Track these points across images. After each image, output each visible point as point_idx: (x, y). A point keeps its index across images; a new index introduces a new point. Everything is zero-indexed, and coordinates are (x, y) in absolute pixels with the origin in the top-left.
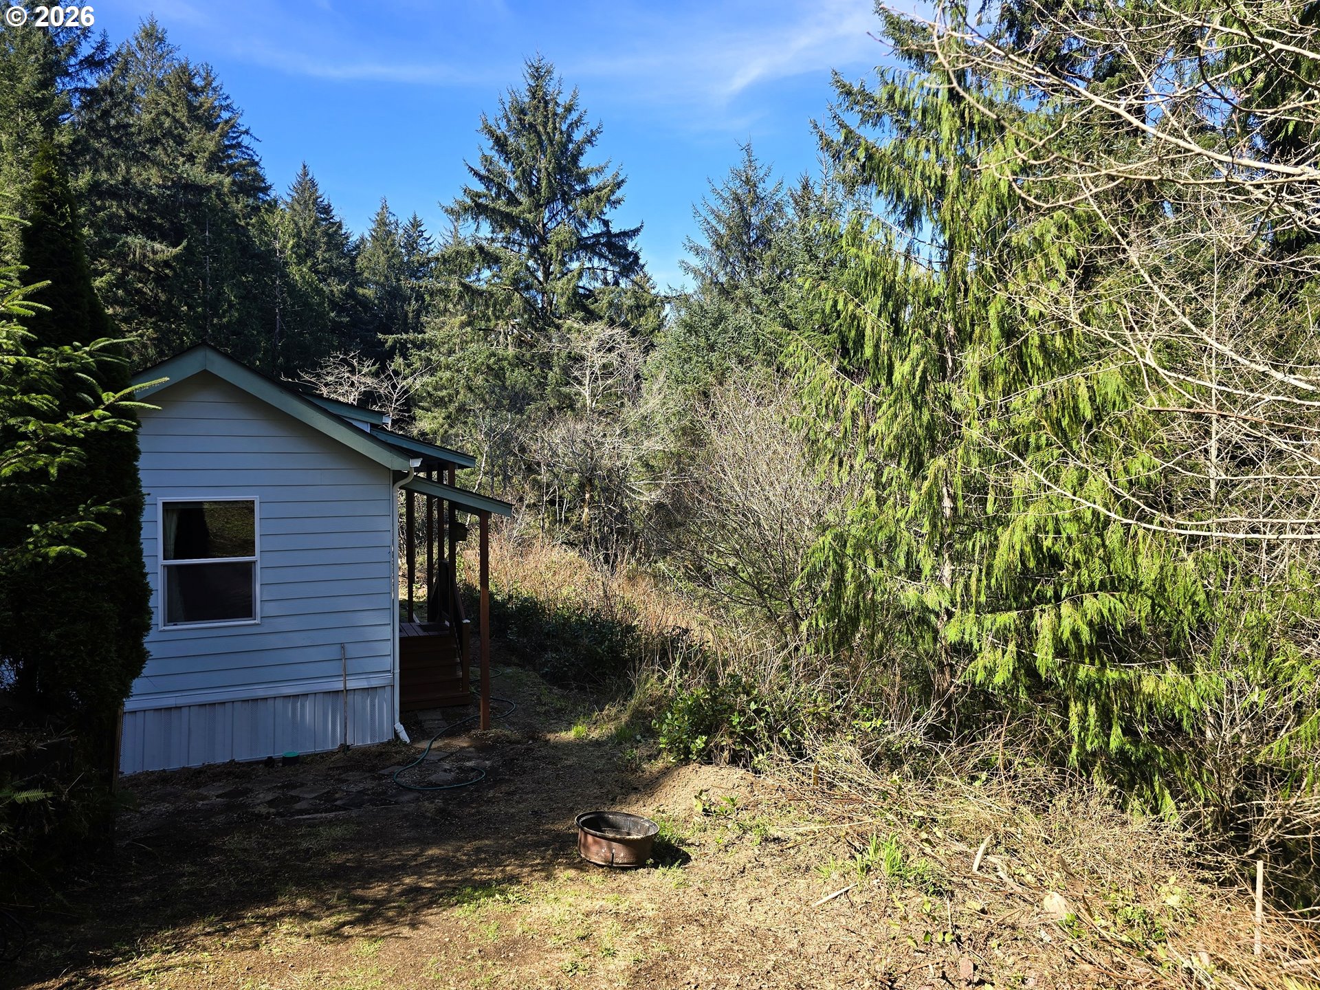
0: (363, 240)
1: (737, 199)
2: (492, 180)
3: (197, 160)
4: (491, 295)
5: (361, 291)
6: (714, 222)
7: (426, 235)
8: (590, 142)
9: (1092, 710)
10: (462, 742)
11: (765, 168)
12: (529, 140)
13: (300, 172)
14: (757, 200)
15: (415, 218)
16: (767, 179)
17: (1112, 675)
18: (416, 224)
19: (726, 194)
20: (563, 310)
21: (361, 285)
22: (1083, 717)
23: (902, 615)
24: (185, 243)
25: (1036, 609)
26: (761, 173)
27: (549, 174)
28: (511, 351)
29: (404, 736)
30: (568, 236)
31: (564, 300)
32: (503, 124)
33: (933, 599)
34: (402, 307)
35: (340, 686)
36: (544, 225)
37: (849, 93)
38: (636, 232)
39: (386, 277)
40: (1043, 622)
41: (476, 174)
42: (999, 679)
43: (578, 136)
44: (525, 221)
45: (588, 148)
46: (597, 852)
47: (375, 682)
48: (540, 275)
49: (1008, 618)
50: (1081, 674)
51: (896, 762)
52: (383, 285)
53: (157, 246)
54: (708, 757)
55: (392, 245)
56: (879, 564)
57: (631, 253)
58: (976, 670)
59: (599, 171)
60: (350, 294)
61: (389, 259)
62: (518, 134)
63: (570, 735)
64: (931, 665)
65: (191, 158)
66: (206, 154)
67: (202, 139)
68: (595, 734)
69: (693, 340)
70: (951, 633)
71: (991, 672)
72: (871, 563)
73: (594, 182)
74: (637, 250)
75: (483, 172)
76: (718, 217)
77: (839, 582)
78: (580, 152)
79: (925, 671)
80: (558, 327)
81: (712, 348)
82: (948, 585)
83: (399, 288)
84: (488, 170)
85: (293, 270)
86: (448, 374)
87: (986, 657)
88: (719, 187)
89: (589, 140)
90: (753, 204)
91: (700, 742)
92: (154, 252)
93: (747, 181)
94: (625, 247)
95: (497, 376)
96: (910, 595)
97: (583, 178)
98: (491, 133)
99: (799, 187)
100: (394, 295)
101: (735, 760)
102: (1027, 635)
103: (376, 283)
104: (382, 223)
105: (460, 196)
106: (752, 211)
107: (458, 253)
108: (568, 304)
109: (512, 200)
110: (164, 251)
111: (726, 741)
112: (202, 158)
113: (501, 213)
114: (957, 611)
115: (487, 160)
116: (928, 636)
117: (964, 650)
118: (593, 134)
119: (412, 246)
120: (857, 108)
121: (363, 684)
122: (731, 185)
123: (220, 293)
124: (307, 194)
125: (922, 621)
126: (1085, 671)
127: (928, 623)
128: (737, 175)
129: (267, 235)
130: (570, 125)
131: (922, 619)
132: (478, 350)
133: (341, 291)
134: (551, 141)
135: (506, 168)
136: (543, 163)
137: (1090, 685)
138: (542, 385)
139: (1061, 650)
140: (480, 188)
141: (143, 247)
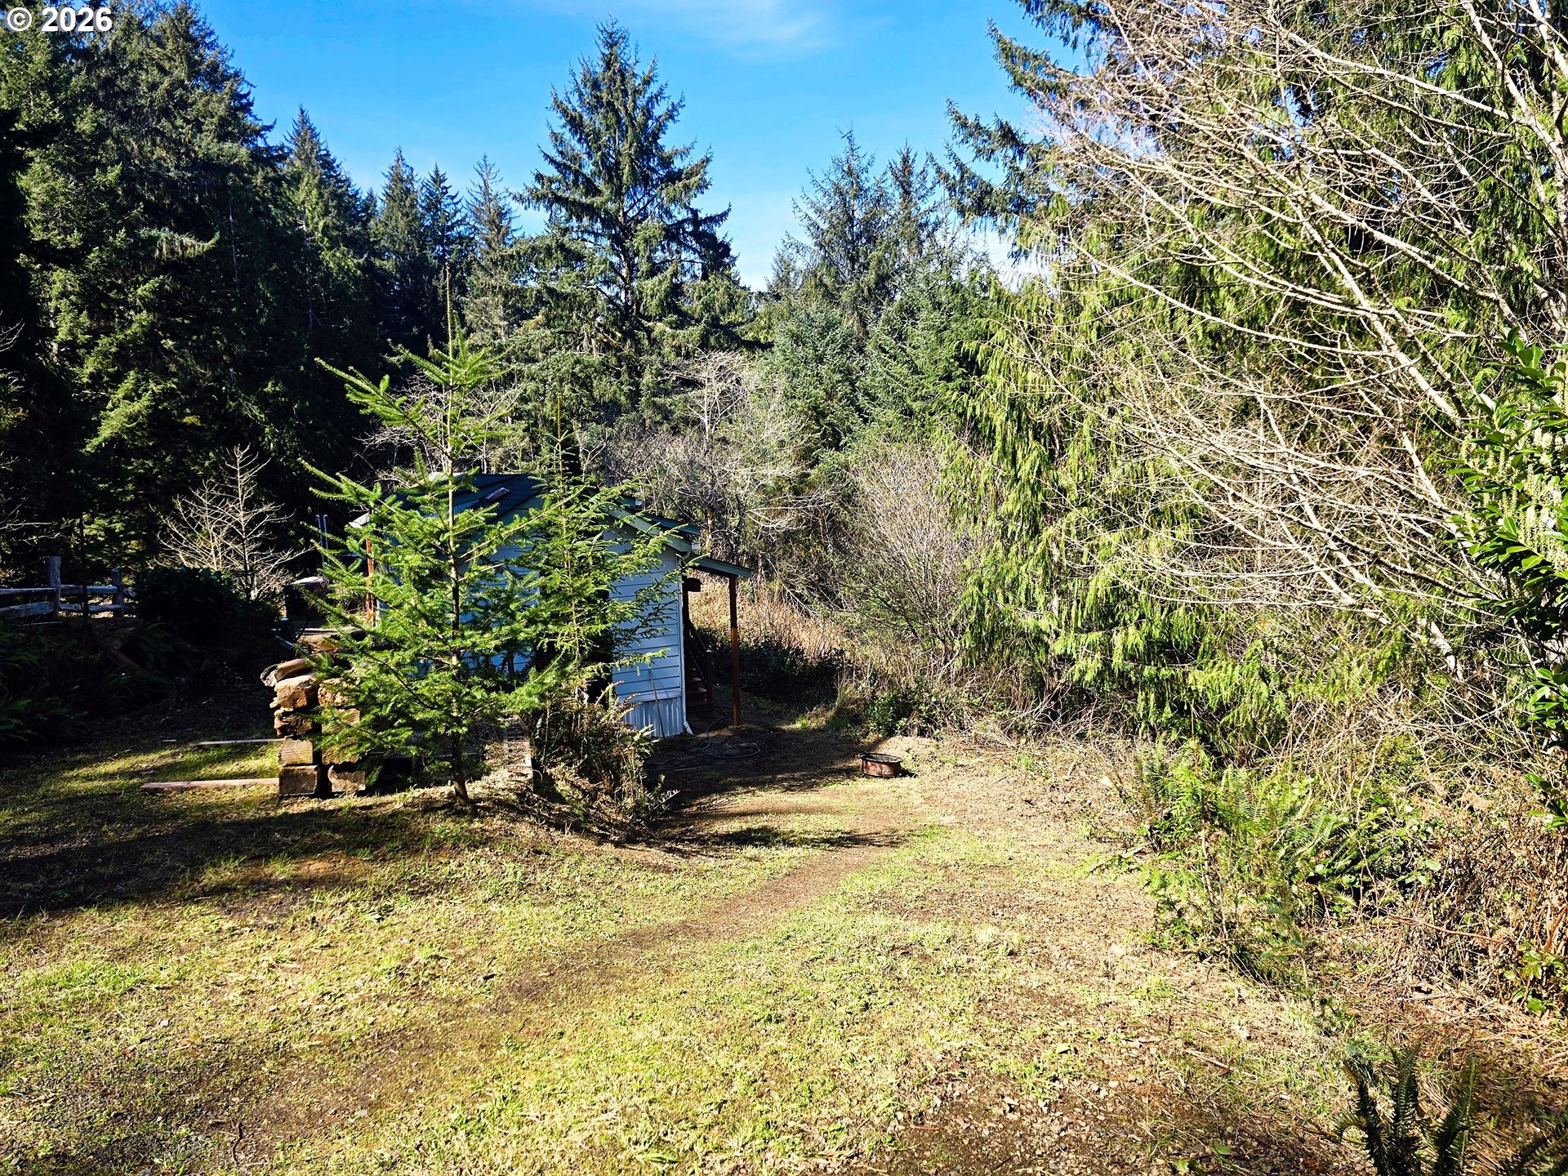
0: (371, 197)
1: (839, 191)
2: (569, 168)
3: (205, 127)
4: (575, 296)
5: (378, 263)
6: (814, 216)
7: (451, 192)
8: (671, 117)
9: (1152, 697)
10: (726, 733)
11: (868, 157)
12: (605, 118)
13: (297, 118)
14: (860, 192)
15: (437, 172)
16: (870, 169)
17: (1165, 672)
18: (438, 179)
19: (827, 186)
20: (653, 310)
21: (380, 256)
22: (1147, 700)
23: (1022, 634)
24: (217, 236)
25: (1114, 630)
26: (864, 163)
27: (632, 161)
28: (596, 357)
29: (689, 730)
30: (658, 232)
31: (655, 302)
32: (575, 99)
33: (1044, 624)
34: (430, 282)
35: (653, 697)
36: (625, 214)
37: (964, 125)
38: (723, 216)
39: (407, 245)
40: (1118, 639)
41: (552, 161)
42: (1088, 677)
43: (659, 110)
44: (607, 212)
45: (670, 123)
46: (874, 770)
47: (671, 695)
48: (624, 272)
49: (1095, 636)
50: (1146, 673)
51: (1021, 732)
52: (403, 255)
53: (187, 240)
54: (905, 732)
55: (412, 206)
56: (1006, 600)
57: (722, 244)
58: (1072, 673)
59: (684, 153)
60: (368, 268)
61: (409, 224)
62: (593, 109)
63: (798, 725)
64: (1044, 671)
65: (198, 126)
66: (215, 120)
67: (208, 102)
68: (813, 724)
69: (801, 352)
70: (1057, 648)
71: (1083, 673)
72: (1001, 599)
73: (678, 164)
74: (727, 240)
75: (559, 159)
76: (819, 211)
77: (980, 615)
78: (661, 128)
79: (1040, 675)
80: (649, 331)
81: (820, 360)
82: (1056, 613)
83: (424, 258)
84: (561, 153)
85: (326, 255)
86: (532, 386)
87: (1080, 664)
88: (820, 178)
89: (671, 116)
90: (856, 197)
91: (902, 722)
92: (184, 247)
93: (850, 173)
94: (713, 237)
95: (583, 385)
96: (1028, 621)
97: (666, 162)
98: (565, 112)
99: (899, 160)
100: (417, 268)
101: (922, 733)
102: (1108, 649)
103: (396, 252)
104: (397, 178)
105: (532, 183)
106: (855, 204)
107: (533, 249)
108: (660, 305)
109: (592, 190)
110: (193, 246)
111: (916, 721)
112: (210, 124)
113: (581, 205)
114: (1062, 632)
115: (557, 139)
116: (1042, 651)
117: (1066, 659)
118: (674, 108)
119: (434, 205)
120: (971, 141)
121: (664, 696)
122: (833, 178)
123: (254, 290)
124: (308, 146)
125: (1038, 640)
126: (1148, 671)
127: (1042, 641)
128: (837, 163)
129: (291, 214)
130: (650, 99)
131: (1038, 639)
132: (564, 360)
133: (358, 266)
134: (632, 118)
135: (580, 148)
136: (624, 147)
137: (1151, 680)
138: (635, 396)
139: (1130, 656)
140: (551, 171)
141: (170, 242)
